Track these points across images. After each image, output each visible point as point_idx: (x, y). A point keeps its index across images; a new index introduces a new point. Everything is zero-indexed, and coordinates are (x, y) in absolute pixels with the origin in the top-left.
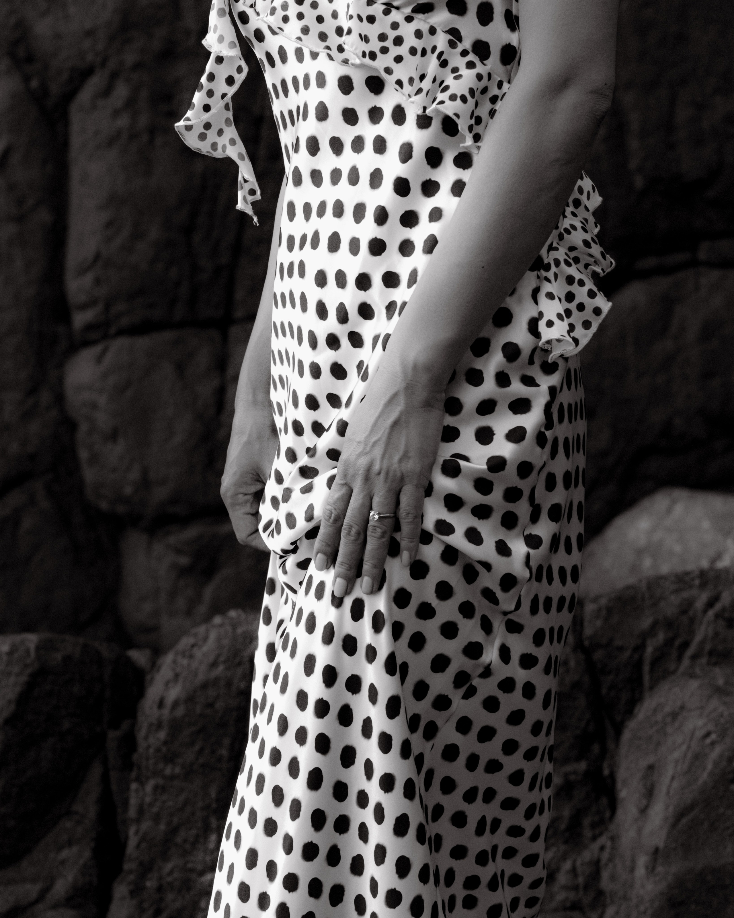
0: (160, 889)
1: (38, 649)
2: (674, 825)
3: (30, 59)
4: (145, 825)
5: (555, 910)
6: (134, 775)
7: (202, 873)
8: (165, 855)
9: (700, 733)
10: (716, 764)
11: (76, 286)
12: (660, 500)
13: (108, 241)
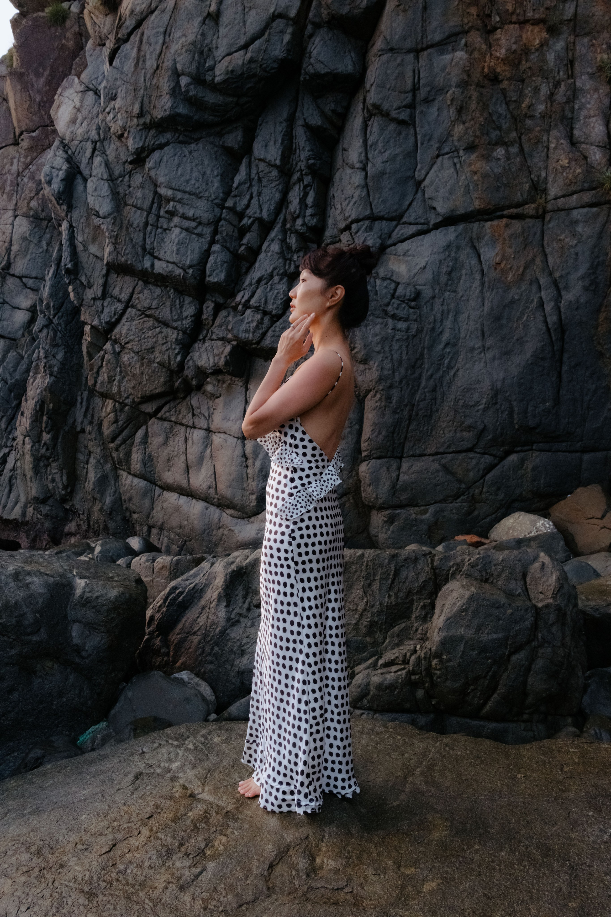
2: (445, 622)
9: (456, 598)
10: (459, 607)
11: (364, 445)
12: (517, 515)
13: (372, 434)
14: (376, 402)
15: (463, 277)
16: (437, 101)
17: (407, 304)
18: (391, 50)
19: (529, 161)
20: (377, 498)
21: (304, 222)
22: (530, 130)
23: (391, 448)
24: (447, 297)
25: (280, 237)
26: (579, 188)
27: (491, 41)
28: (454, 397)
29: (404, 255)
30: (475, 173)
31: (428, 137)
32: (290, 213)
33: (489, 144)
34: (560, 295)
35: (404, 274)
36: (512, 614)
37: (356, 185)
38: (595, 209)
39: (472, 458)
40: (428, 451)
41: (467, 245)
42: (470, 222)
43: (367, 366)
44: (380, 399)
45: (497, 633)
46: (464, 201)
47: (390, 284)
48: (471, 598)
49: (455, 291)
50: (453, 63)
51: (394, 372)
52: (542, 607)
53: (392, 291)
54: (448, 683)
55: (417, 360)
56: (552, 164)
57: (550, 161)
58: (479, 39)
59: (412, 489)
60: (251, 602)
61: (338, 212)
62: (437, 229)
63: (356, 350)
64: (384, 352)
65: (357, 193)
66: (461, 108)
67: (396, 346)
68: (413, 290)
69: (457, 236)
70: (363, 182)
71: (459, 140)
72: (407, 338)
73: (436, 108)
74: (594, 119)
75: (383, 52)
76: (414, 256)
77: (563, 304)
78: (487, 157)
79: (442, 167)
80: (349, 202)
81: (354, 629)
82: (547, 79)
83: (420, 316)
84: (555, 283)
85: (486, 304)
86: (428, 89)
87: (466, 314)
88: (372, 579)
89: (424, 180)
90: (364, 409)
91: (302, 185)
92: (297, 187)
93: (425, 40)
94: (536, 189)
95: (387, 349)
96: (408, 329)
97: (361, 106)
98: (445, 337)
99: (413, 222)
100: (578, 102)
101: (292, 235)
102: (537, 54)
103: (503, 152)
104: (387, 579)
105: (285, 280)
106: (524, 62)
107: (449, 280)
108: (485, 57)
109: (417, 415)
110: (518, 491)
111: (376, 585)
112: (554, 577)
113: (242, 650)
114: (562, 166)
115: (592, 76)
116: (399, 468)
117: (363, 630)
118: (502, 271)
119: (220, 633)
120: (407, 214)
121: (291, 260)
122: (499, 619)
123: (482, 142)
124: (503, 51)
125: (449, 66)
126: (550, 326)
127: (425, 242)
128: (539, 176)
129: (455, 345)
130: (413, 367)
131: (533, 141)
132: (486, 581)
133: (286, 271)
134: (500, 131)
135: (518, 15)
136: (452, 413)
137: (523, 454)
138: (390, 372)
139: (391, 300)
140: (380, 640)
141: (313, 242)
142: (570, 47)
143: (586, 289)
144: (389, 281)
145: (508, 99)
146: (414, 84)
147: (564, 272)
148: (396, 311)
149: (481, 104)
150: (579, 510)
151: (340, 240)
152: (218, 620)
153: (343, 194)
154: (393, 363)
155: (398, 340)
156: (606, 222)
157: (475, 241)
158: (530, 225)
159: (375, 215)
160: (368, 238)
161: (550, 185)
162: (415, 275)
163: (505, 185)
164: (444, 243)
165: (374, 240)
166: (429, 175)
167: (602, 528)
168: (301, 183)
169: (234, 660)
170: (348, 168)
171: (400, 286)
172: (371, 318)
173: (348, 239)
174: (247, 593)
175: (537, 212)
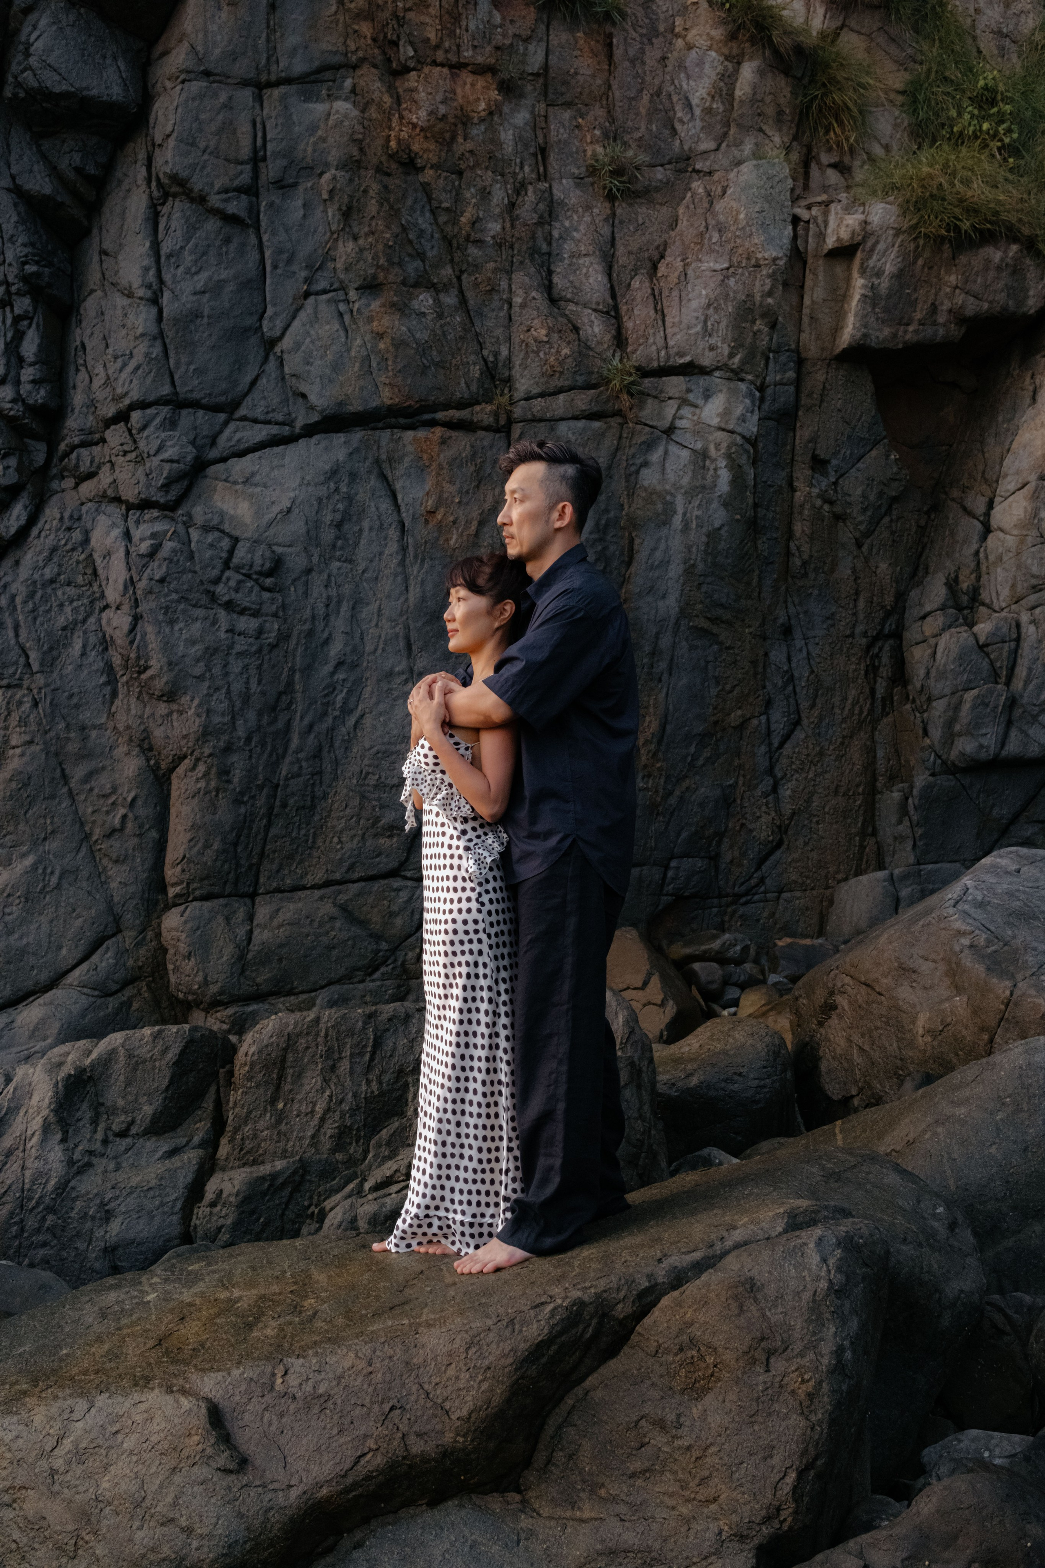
0: (243, 1139)
1: (189, 1030)
3: (151, 749)
4: (237, 1111)
6: (232, 1088)
7: (262, 1131)
8: (246, 1124)
11: (171, 873)
13: (190, 849)
14: (198, 780)
15: (366, 533)
16: (301, 189)
17: (256, 581)
18: (207, 74)
19: (478, 323)
20: (206, 983)
21: (18, 392)
22: (477, 267)
23: (232, 876)
24: (335, 571)
26: (567, 383)
27: (400, 90)
28: (358, 769)
29: (245, 483)
30: (381, 336)
31: (285, 256)
33: (404, 283)
35: (248, 520)
37: (140, 331)
38: (596, 424)
39: (398, 890)
40: (309, 880)
41: (370, 472)
42: (374, 429)
43: (175, 707)
44: (206, 775)
46: (362, 388)
47: (220, 540)
49: (350, 561)
50: (330, 122)
51: (233, 718)
53: (224, 555)
55: (280, 694)
56: (518, 335)
57: (514, 328)
58: (378, 84)
59: (280, 960)
60: (108, 1128)
61: (97, 382)
62: (311, 436)
63: (149, 673)
64: (212, 677)
65: (142, 349)
66: (350, 208)
67: (236, 666)
68: (268, 554)
69: (351, 454)
70: (153, 329)
71: (347, 270)
72: (259, 651)
73: (300, 202)
74: (587, 260)
75: (187, 76)
76: (265, 486)
78: (401, 308)
79: (315, 318)
80: (125, 365)
81: (311, 1145)
82: (502, 175)
83: (284, 607)
85: (411, 588)
86: (282, 162)
87: (374, 606)
88: (336, 1056)
89: (280, 338)
90: (168, 796)
91: (9, 317)
93: (274, 68)
94: (493, 378)
95: (217, 671)
96: (260, 632)
97: (143, 172)
98: (335, 649)
99: (261, 417)
100: (557, 225)
102: (483, 128)
103: (431, 302)
104: (361, 1054)
106: (460, 139)
107: (338, 538)
108: (390, 120)
109: (284, 805)
111: (344, 1066)
113: (108, 1211)
114: (535, 340)
115: (579, 181)
116: (251, 917)
117: (326, 1144)
118: (440, 526)
119: (56, 1189)
120: (248, 402)
123: (391, 278)
124: (423, 114)
125: (322, 125)
127: (287, 459)
128: (496, 354)
129: (354, 666)
130: (274, 709)
131: (484, 287)
134: (423, 261)
135: (447, 51)
136: (357, 801)
138: (226, 719)
139: (223, 572)
140: (358, 1156)
141: (37, 438)
142: (539, 124)
144: (217, 534)
145: (435, 204)
146: (255, 151)
148: (233, 595)
149: (386, 207)
151: (103, 440)
152: (47, 1167)
153: (107, 347)
154: (230, 699)
155: (240, 654)
156: (617, 449)
157: (386, 466)
158: (485, 443)
159: (182, 396)
160: (169, 443)
161: (516, 372)
162: (270, 525)
163: (436, 364)
164: (324, 464)
165: (182, 446)
166: (291, 330)
167: (645, 1005)
168: (8, 309)
169: (92, 1231)
170: (118, 294)
171: (240, 544)
172: (182, 606)
173: (123, 440)
174: (97, 1115)
175: (497, 421)
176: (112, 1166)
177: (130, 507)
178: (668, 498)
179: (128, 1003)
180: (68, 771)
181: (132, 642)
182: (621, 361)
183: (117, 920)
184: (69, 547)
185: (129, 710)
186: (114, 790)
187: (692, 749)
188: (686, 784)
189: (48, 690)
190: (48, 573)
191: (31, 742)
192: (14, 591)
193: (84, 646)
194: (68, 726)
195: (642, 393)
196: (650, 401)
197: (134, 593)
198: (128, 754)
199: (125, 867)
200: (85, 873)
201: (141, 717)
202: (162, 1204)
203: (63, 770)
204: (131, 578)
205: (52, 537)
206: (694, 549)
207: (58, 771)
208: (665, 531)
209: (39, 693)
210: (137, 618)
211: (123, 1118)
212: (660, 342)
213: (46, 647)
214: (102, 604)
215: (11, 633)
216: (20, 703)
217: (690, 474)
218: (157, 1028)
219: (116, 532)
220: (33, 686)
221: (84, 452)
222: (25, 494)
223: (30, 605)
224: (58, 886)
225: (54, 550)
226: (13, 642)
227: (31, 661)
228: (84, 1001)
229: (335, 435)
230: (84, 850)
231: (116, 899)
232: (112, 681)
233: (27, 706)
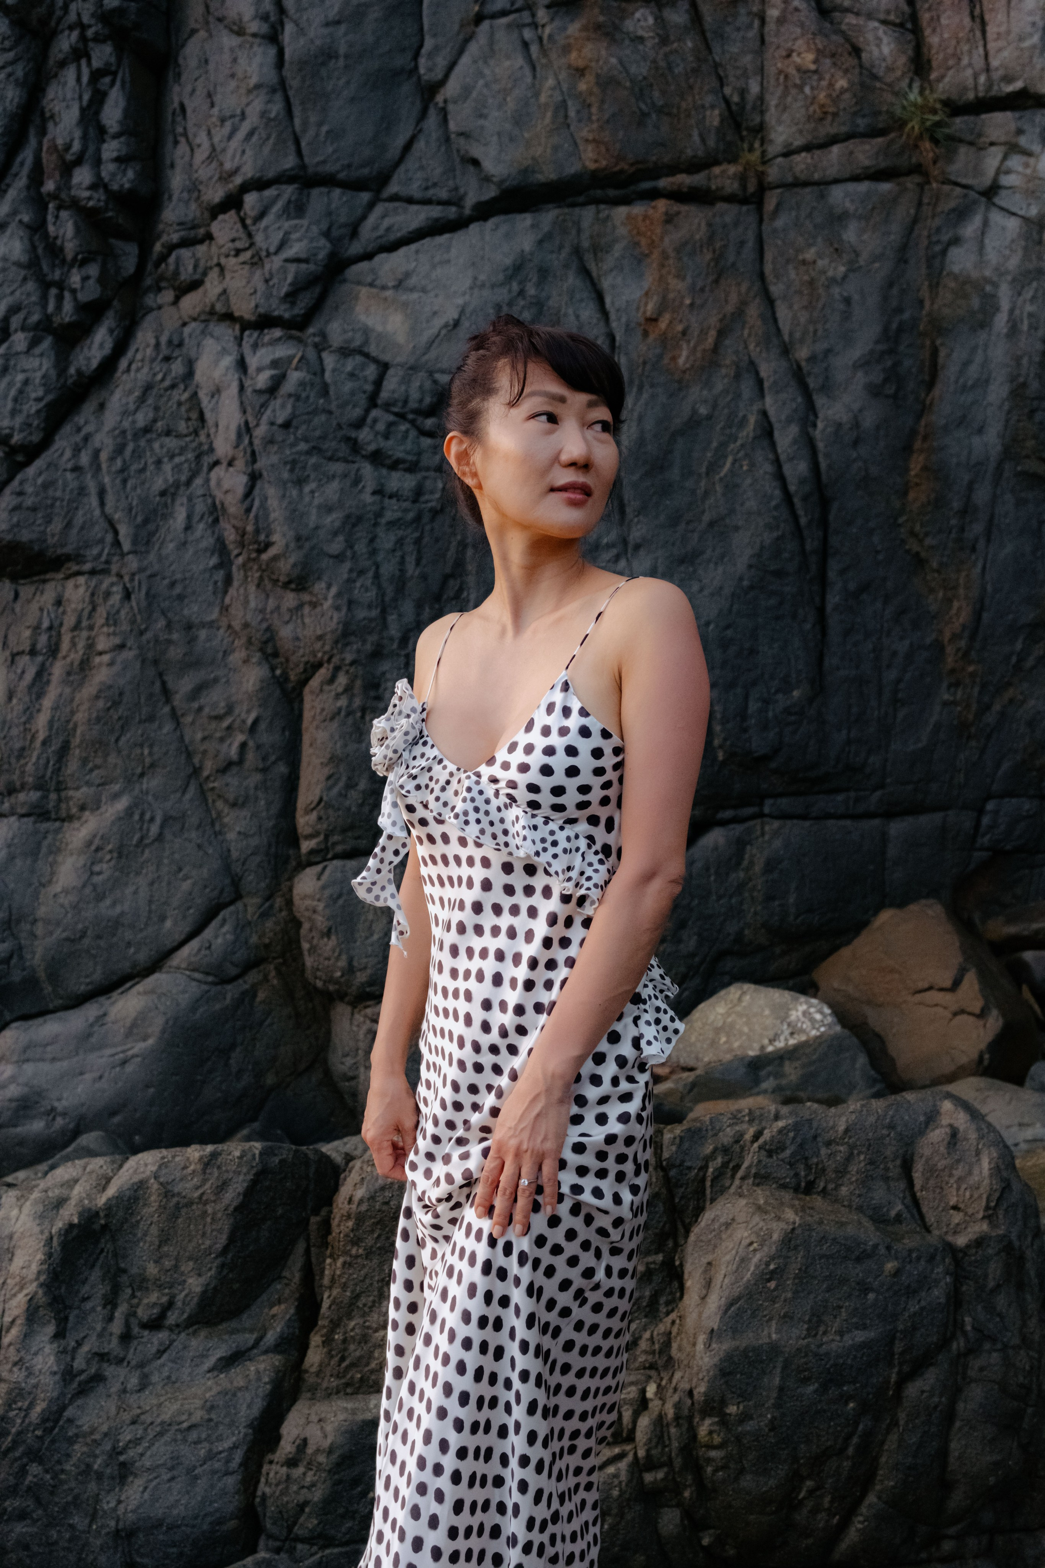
0: (344, 1341)
1: (261, 1154)
2: (726, 1311)
3: (276, 655)
4: (335, 1292)
5: (638, 1369)
6: (328, 1252)
7: (376, 1330)
8: (349, 1316)
9: (745, 1242)
10: (757, 1267)
11: (305, 821)
12: (734, 992)
13: (329, 789)
14: (338, 696)
17: (413, 422)
19: (717, 49)
20: (350, 970)
21: (98, 175)
25: (26, 218)
26: (844, 129)
29: (396, 287)
30: (581, 72)
32: (54, 147)
34: (811, 407)
35: (401, 339)
36: (897, 1273)
37: (254, 81)
38: (885, 187)
41: (566, 266)
42: (573, 205)
43: (306, 597)
44: (348, 689)
45: (865, 1327)
46: (556, 148)
47: (363, 367)
48: (789, 1241)
51: (384, 612)
52: (968, 1246)
53: (369, 388)
54: (747, 1481)
55: (446, 578)
56: (774, 64)
57: (768, 54)
60: (131, 1314)
61: (201, 155)
62: (485, 218)
63: (272, 552)
64: (354, 557)
65: (257, 105)
67: (387, 540)
68: (428, 384)
69: (540, 242)
70: (271, 76)
72: (418, 518)
76: (424, 290)
77: (821, 431)
78: (609, 33)
79: (491, 51)
80: (235, 130)
84: (799, 376)
89: (442, 82)
90: (300, 716)
91: (85, 70)
92: (70, 74)
94: (738, 126)
95: (361, 547)
96: (418, 492)
99: (417, 195)
101: (64, 214)
103: (651, 20)
105: (47, 343)
110: (732, 928)
112: (985, 1164)
113: (123, 1465)
114: (799, 69)
118: (664, 340)
119: (44, 1420)
120: (400, 174)
121: (61, 286)
122: (864, 1288)
126: (792, 488)
127: (454, 252)
128: (743, 92)
132: (809, 1189)
133: (48, 318)
137: (738, 829)
138: (374, 613)
139: (367, 411)
141: (125, 237)
143: (875, 391)
144: (359, 359)
147: (821, 346)
148: (383, 444)
150: (892, 971)
151: (209, 237)
152: (33, 1381)
153: (212, 105)
154: (379, 587)
155: (391, 524)
156: (915, 221)
157: (588, 257)
158: (728, 219)
159: (311, 170)
160: (294, 236)
161: (771, 116)
162: (431, 344)
163: (660, 111)
164: (504, 257)
165: (312, 240)
166: (458, 69)
167: (955, 1014)
168: (84, 62)
169: (97, 1499)
170: (225, 32)
171: (391, 372)
172: (313, 460)
173: (234, 234)
174: (116, 1289)
175: (744, 187)
176: (134, 1381)
177: (245, 325)
178: (988, 288)
179: (252, 993)
180: (170, 685)
181: (248, 510)
182: (921, 92)
183: (236, 882)
184: (167, 383)
185: (246, 602)
186: (230, 709)
187: (1019, 646)
188: (1010, 693)
189: (143, 576)
190: (141, 419)
191: (122, 647)
192: (97, 445)
193: (189, 517)
194: (169, 626)
195: (951, 138)
196: (963, 150)
197: (251, 443)
198: (246, 661)
199: (245, 813)
200: (194, 820)
201: (262, 611)
202: (211, 1456)
203: (164, 684)
204: (247, 423)
205: (145, 370)
206: (1025, 361)
207: (158, 684)
208: (983, 336)
209: (132, 580)
210: (254, 477)
211: (153, 1297)
212: (979, 63)
213: (139, 519)
214: (210, 459)
215: (94, 501)
216: (108, 594)
217: (1020, 253)
218: (210, 1148)
219: (228, 361)
220: (124, 571)
221: (185, 253)
222: (111, 314)
223: (119, 463)
224: (160, 838)
225: (148, 388)
226: (97, 512)
227: (121, 538)
228: (195, 989)
229: (518, 217)
230: (192, 790)
231: (235, 854)
232: (225, 563)
233: (116, 598)
